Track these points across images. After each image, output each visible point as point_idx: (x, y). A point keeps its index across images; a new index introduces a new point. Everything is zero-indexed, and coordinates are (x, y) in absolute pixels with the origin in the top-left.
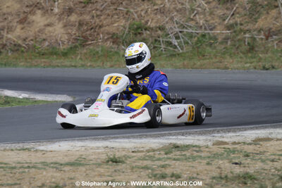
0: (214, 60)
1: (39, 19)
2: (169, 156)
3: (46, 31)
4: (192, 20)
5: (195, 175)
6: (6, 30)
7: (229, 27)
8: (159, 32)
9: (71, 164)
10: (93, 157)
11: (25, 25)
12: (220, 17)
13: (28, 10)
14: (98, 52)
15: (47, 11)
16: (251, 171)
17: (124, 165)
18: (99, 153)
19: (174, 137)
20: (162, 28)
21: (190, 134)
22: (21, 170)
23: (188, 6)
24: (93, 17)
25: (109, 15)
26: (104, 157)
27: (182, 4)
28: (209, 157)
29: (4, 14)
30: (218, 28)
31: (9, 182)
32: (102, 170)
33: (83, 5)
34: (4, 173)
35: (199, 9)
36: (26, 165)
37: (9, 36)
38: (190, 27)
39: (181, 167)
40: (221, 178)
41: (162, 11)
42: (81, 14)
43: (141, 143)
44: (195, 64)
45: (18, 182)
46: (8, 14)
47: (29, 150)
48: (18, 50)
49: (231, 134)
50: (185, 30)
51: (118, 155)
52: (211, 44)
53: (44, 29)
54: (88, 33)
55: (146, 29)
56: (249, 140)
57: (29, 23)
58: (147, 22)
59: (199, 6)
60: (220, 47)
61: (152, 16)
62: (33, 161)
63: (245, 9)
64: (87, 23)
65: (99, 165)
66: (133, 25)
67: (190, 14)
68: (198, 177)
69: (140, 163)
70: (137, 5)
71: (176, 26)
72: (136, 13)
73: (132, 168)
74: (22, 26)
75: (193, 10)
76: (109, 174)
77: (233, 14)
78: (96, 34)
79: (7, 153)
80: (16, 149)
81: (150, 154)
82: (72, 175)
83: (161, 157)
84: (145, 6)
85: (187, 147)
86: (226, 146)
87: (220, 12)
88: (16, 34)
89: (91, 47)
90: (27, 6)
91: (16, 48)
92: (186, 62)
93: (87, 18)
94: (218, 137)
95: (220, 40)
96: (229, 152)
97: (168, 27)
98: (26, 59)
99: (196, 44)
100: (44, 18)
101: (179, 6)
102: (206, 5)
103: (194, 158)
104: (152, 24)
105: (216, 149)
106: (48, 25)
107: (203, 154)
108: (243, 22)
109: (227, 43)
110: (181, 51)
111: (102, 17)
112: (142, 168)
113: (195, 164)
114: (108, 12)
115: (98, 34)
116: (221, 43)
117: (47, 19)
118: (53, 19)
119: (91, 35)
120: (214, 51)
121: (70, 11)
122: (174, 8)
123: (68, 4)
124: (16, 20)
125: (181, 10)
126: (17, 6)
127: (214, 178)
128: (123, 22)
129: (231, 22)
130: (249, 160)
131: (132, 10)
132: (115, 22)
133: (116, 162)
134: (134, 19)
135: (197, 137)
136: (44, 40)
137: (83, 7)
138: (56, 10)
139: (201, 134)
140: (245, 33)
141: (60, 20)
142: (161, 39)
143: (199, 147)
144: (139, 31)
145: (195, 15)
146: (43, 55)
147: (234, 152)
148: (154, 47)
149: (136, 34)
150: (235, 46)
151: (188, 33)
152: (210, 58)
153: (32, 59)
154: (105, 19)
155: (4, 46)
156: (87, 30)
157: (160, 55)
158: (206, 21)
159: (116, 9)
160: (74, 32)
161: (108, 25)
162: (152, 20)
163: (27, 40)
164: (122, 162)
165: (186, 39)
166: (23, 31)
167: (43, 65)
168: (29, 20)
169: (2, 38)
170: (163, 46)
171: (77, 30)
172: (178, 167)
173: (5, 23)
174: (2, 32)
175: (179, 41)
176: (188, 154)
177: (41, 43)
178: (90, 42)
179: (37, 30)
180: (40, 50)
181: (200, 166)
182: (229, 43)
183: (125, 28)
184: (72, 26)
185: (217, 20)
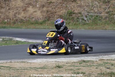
0: (101, 26)
1: (31, 9)
2: (81, 65)
3: (34, 14)
4: (92, 10)
5: (91, 73)
7: (107, 13)
8: (79, 15)
9: (41, 68)
10: (50, 65)
11: (25, 12)
12: (104, 9)
15: (34, 6)
16: (114, 71)
17: (63, 69)
18: (53, 64)
19: (83, 57)
20: (80, 13)
21: (90, 56)
22: (21, 70)
23: (91, 4)
24: (53, 8)
25: (59, 8)
26: (54, 65)
27: (88, 3)
28: (97, 65)
29: (17, 7)
30: (103, 13)
31: (16, 75)
32: (53, 71)
33: (49, 4)
34: (14, 71)
35: (95, 5)
36: (23, 68)
37: (19, 16)
38: (92, 13)
39: (85, 70)
40: (101, 74)
41: (80, 6)
42: (48, 7)
43: (70, 60)
44: (93, 28)
45: (20, 75)
46: (19, 7)
47: (25, 62)
48: (22, 22)
49: (106, 56)
50: (90, 14)
51: (60, 64)
52: (100, 19)
53: (33, 13)
54: (50, 15)
55: (74, 14)
56: (113, 59)
57: (27, 11)
58: (74, 11)
59: (95, 4)
60: (104, 21)
61: (76, 8)
62: (26, 67)
63: (114, 5)
64: (50, 11)
65: (53, 68)
66: (69, 12)
67: (92, 7)
68: (92, 73)
69: (69, 68)
70: (70, 4)
71: (86, 12)
72: (70, 7)
73: (66, 70)
74: (24, 12)
75: (93, 6)
76: (56, 72)
77: (109, 8)
78: (53, 15)
79: (16, 63)
80: (20, 62)
81: (73, 64)
83: (78, 65)
84: (73, 4)
85: (88, 61)
86: (104, 61)
87: (103, 7)
88: (22, 15)
89: (52, 21)
90: (26, 4)
91: (22, 21)
92: (90, 27)
93: (50, 9)
94: (101, 57)
95: (103, 18)
96: (105, 63)
97: (82, 12)
98: (26, 25)
99: (94, 19)
100: (33, 9)
101: (87, 4)
102: (98, 4)
103: (91, 66)
104: (76, 12)
105: (100, 62)
106: (35, 12)
107: (94, 64)
108: (113, 11)
109: (106, 19)
110: (88, 22)
111: (56, 9)
112: (70, 70)
113: (91, 68)
114: (58, 6)
115: (55, 15)
116: (104, 19)
118: (36, 9)
119: (51, 16)
120: (101, 22)
121: (43, 6)
122: (85, 5)
123: (42, 3)
124: (22, 10)
125: (88, 6)
126: (22, 4)
127: (99, 74)
128: (64, 11)
129: (108, 10)
130: (113, 67)
131: (68, 6)
132: (62, 11)
133: (59, 67)
134: (69, 9)
135: (93, 57)
136: (33, 18)
137: (49, 5)
138: (38, 6)
139: (94, 56)
140: (114, 15)
141: (39, 10)
142: (80, 18)
143: (93, 61)
144: (71, 14)
145: (94, 8)
146: (32, 24)
147: (107, 63)
148: (77, 21)
149: (70, 16)
150: (109, 20)
151: (91, 15)
152: (100, 25)
153: (28, 25)
154: (57, 9)
155: (17, 20)
156: (50, 14)
157: (79, 24)
158: (98, 10)
159: (62, 5)
160: (45, 15)
161: (59, 12)
162: (76, 10)
163: (26, 18)
164: (62, 67)
165: (90, 17)
166: (24, 14)
167: (32, 28)
168: (27, 10)
169: (16, 17)
170: (80, 20)
171: (46, 14)
172: (84, 69)
173: (17, 11)
174: (16, 14)
175: (87, 18)
176: (88, 64)
177: (31, 19)
178: (51, 19)
179: (30, 14)
180: (31, 22)
181: (93, 69)
182: (107, 19)
183: (65, 13)
184: (44, 12)
185: (102, 10)
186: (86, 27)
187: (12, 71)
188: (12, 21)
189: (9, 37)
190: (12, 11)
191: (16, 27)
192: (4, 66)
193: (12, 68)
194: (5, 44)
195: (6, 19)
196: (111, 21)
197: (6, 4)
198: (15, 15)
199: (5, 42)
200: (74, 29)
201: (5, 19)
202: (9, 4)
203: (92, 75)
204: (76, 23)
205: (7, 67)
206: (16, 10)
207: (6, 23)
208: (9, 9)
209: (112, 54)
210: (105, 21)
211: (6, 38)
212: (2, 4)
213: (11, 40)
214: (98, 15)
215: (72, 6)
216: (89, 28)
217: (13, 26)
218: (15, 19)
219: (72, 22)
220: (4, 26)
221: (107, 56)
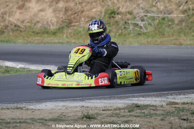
0: (172, 38)
1: (33, 6)
2: (132, 113)
3: (40, 16)
4: (155, 6)
6: (8, 15)
7: (184, 12)
8: (128, 16)
9: (54, 120)
10: (72, 114)
11: (23, 10)
14: (80, 32)
18: (76, 111)
19: (136, 99)
20: (130, 13)
21: (149, 96)
22: (14, 125)
24: (76, 4)
25: (88, 3)
26: (80, 114)
28: (163, 115)
29: (6, 2)
30: (175, 12)
36: (19, 121)
37: (11, 19)
38: (153, 12)
42: (67, 2)
43: (110, 103)
44: (156, 41)
46: (10, 2)
47: (21, 108)
48: (17, 30)
49: (181, 96)
50: (149, 15)
51: (91, 112)
52: (170, 25)
53: (38, 13)
54: (73, 16)
55: (118, 14)
57: (26, 9)
58: (118, 8)
60: (177, 28)
61: (123, 3)
62: (24, 117)
64: (71, 9)
65: (76, 121)
66: (108, 11)
67: (153, 2)
69: (108, 119)
71: (142, 11)
74: (20, 11)
77: (186, 2)
78: (78, 17)
79: (4, 111)
80: (11, 108)
81: (117, 112)
83: (125, 114)
85: (146, 106)
86: (177, 106)
88: (16, 17)
89: (75, 28)
91: (16, 28)
92: (150, 39)
93: (72, 4)
94: (171, 98)
95: (176, 22)
96: (179, 110)
97: (135, 12)
98: (24, 37)
99: (158, 25)
100: (38, 5)
103: (151, 115)
104: (123, 10)
105: (168, 108)
106: (41, 10)
107: (158, 112)
109: (182, 24)
110: (146, 31)
111: (84, 4)
113: (152, 120)
115: (80, 18)
116: (178, 25)
117: (40, 5)
118: (45, 6)
119: (74, 18)
120: (172, 31)
124: (16, 7)
128: (99, 8)
129: (185, 8)
132: (94, 8)
133: (89, 118)
134: (108, 6)
135: (154, 99)
136: (38, 22)
139: (157, 96)
142: (130, 22)
143: (156, 106)
144: (113, 15)
145: (157, 3)
146: (37, 34)
147: (183, 110)
148: (125, 28)
149: (110, 18)
150: (188, 26)
151: (151, 17)
152: (169, 36)
153: (28, 37)
154: (86, 6)
155: (6, 27)
156: (72, 14)
157: (129, 34)
158: (165, 7)
160: (61, 16)
161: (88, 11)
162: (123, 6)
163: (25, 22)
164: (94, 118)
165: (150, 21)
166: (21, 15)
167: (36, 42)
168: (25, 6)
169: (5, 21)
170: (131, 27)
171: (64, 15)
173: (7, 9)
174: (5, 16)
175: (144, 23)
176: (146, 112)
177: (35, 24)
178: (74, 24)
179: (32, 14)
180: (34, 30)
181: (156, 121)
182: (184, 24)
183: (101, 13)
184: (60, 11)
185: (174, 6)
186: (143, 39)
191: (4, 41)
196: (190, 29)
198: (3, 17)
204: (122, 33)
206: (4, 8)
209: (193, 93)
210: (179, 27)
214: (165, 16)
216: (148, 42)
218: (2, 24)
219: (115, 30)
221: (183, 96)
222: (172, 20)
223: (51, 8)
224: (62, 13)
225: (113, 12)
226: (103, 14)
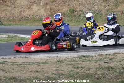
1: (35, 7)
2: (81, 60)
3: (38, 12)
4: (93, 7)
5: (90, 67)
6: (23, 12)
7: (108, 10)
8: (81, 12)
9: (43, 63)
10: (52, 60)
11: (30, 10)
12: (104, 6)
13: (31, 4)
15: (38, 4)
16: (111, 65)
17: (63, 63)
18: (54, 59)
19: (83, 53)
20: (82, 11)
21: (89, 51)
22: (24, 65)
23: (91, 2)
24: (55, 6)
25: (61, 6)
26: (56, 60)
27: (89, 2)
28: (96, 60)
29: (22, 6)
30: (103, 10)
31: (19, 70)
32: (54, 65)
33: (52, 2)
34: (17, 66)
35: (96, 3)
36: (26, 63)
37: (24, 14)
38: (93, 10)
40: (100, 68)
41: (81, 4)
42: (51, 5)
43: (70, 55)
45: (23, 70)
46: (23, 6)
47: (28, 57)
49: (105, 51)
51: (61, 59)
52: (101, 17)
53: (37, 11)
54: (54, 13)
55: (75, 11)
56: (112, 54)
58: (76, 8)
60: (104, 18)
62: (29, 62)
63: (113, 3)
64: (53, 9)
65: (54, 63)
66: (71, 10)
67: (92, 5)
68: (91, 68)
69: (69, 63)
70: (72, 2)
71: (87, 10)
72: (72, 5)
73: (66, 64)
74: (29, 10)
75: (94, 4)
76: (57, 67)
77: (109, 6)
78: (56, 13)
79: (19, 59)
80: (23, 57)
81: (73, 59)
82: (44, 67)
83: (78, 60)
84: (75, 2)
85: (88, 56)
86: (103, 56)
87: (103, 4)
88: (27, 13)
90: (31, 3)
91: (27, 18)
93: (53, 7)
94: (100, 52)
95: (104, 15)
97: (84, 10)
98: (30, 23)
100: (37, 7)
101: (88, 2)
102: (98, 2)
103: (90, 61)
104: (78, 9)
105: (99, 57)
106: (39, 10)
107: (93, 59)
108: (112, 8)
112: (70, 64)
113: (90, 63)
114: (61, 4)
117: (38, 7)
118: (40, 7)
120: (102, 19)
121: (47, 4)
122: (86, 3)
123: (46, 2)
124: (26, 8)
125: (89, 4)
126: (27, 3)
127: (97, 68)
128: (67, 9)
129: (108, 8)
130: (111, 62)
131: (70, 4)
132: (64, 8)
133: (60, 62)
134: (71, 7)
135: (92, 53)
136: (37, 15)
138: (41, 4)
139: (94, 51)
141: (43, 8)
142: (81, 15)
143: (92, 56)
144: (73, 12)
146: (37, 21)
147: (105, 58)
148: (79, 18)
152: (100, 22)
153: (32, 23)
154: (60, 7)
155: (22, 18)
157: (81, 21)
158: (99, 8)
159: (64, 4)
161: (61, 10)
162: (78, 7)
163: (31, 16)
164: (63, 62)
166: (29, 12)
167: (36, 25)
168: (31, 8)
170: (82, 18)
172: (84, 64)
173: (22, 9)
176: (88, 59)
179: (34, 12)
180: (35, 19)
181: (92, 64)
184: (48, 10)
185: (103, 8)
187: (15, 66)
188: (17, 19)
189: (14, 34)
190: (17, 9)
191: (21, 25)
192: (8, 61)
193: (15, 63)
194: (10, 41)
195: (12, 17)
197: (11, 3)
198: (20, 13)
199: (10, 39)
200: (76, 26)
201: (10, 16)
202: (14, 3)
203: (91, 69)
204: (78, 20)
205: (11, 62)
206: (21, 9)
207: (12, 21)
208: (14, 7)
209: (111, 50)
211: (11, 35)
212: (8, 2)
213: (16, 36)
214: (98, 12)
215: (74, 4)
217: (19, 24)
218: (20, 16)
219: (74, 19)
220: (10, 23)
222: (102, 14)
223: (43, 9)
224: (49, 11)
225: (73, 10)
226: (68, 11)
